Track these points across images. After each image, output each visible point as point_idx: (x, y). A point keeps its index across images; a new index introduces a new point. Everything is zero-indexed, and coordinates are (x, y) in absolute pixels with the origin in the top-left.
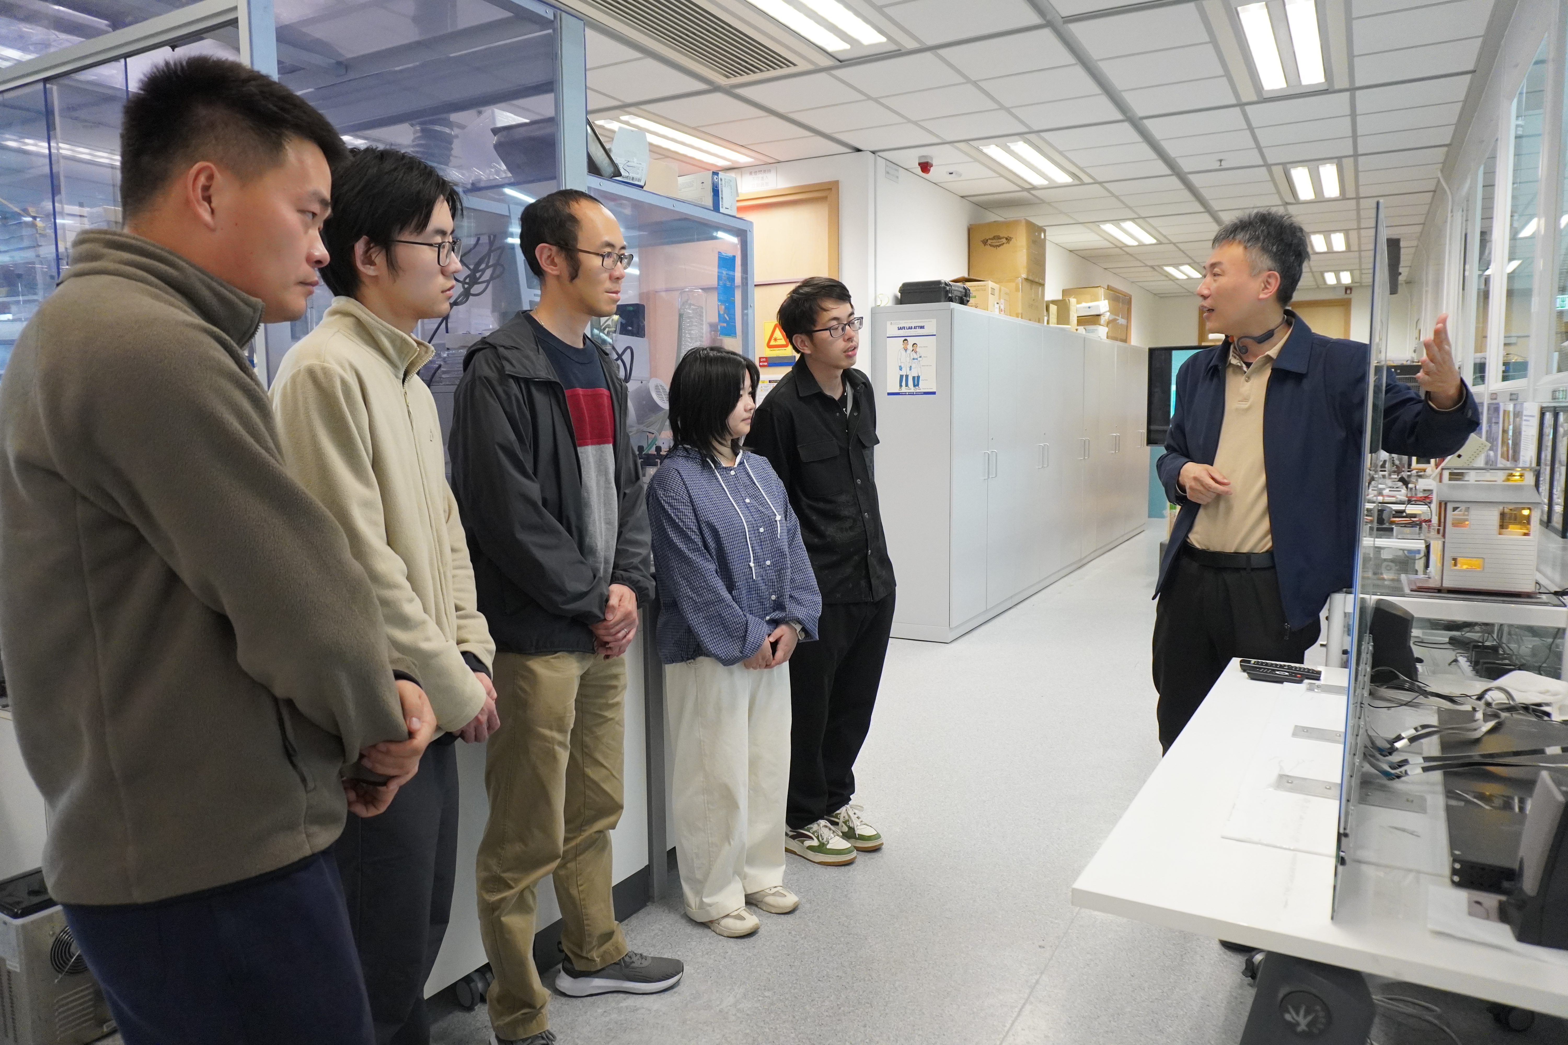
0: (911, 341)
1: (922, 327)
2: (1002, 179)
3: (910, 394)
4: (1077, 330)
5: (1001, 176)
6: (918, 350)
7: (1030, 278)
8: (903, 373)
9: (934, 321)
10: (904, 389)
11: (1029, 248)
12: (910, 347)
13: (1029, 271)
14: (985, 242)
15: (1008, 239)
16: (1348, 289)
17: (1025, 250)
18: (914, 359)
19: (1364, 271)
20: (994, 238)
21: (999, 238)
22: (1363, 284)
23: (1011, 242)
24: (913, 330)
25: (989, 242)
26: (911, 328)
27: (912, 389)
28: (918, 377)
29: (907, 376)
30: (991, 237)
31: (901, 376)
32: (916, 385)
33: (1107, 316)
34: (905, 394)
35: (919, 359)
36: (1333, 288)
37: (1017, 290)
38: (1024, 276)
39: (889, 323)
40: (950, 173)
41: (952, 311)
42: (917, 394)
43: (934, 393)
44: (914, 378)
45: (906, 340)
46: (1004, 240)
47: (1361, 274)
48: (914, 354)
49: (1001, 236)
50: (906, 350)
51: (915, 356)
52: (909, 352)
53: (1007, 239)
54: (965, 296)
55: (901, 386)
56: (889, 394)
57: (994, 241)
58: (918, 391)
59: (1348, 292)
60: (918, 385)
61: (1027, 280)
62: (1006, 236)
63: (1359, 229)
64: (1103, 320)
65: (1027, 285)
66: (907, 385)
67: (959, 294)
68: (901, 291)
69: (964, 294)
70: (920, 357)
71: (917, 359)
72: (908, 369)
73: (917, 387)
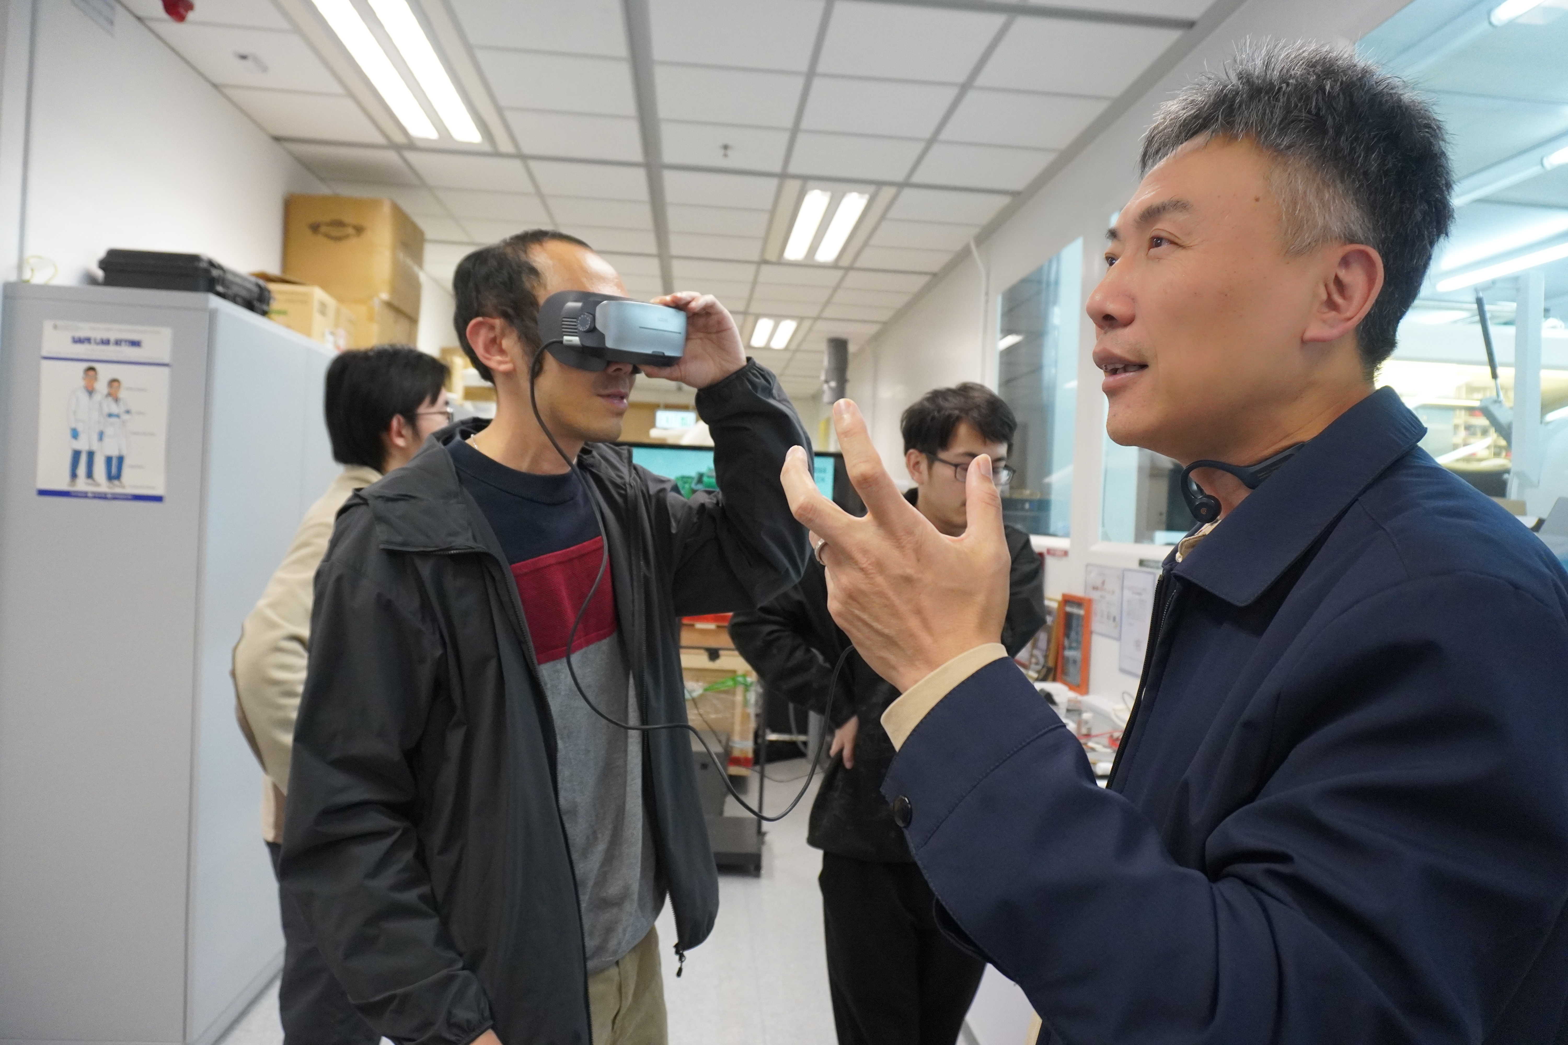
0: (105, 373)
1: (135, 344)
2: (349, 104)
3: (97, 496)
5: (351, 95)
6: (122, 394)
7: (396, 303)
8: (82, 445)
9: (166, 333)
10: (82, 484)
11: (395, 253)
12: (101, 386)
13: (394, 290)
14: (315, 228)
15: (359, 230)
17: (388, 252)
18: (110, 415)
20: (332, 223)
21: (340, 224)
23: (363, 236)
24: (112, 348)
25: (324, 229)
26: (106, 342)
27: (103, 485)
28: (121, 459)
29: (91, 455)
30: (327, 220)
31: (76, 455)
32: (114, 475)
34: (84, 495)
35: (126, 417)
37: (371, 319)
38: (385, 296)
39: (48, 325)
40: (244, 57)
41: (213, 315)
42: (116, 497)
43: (158, 499)
44: (109, 460)
45: (92, 369)
46: (350, 231)
48: (113, 404)
49: (347, 221)
50: (90, 391)
51: (115, 410)
52: (97, 397)
53: (355, 228)
54: (263, 302)
55: (74, 475)
56: (43, 493)
57: (332, 228)
58: (118, 490)
60: (118, 476)
61: (389, 305)
62: (355, 224)
63: (817, 319)
65: (390, 315)
66: (90, 475)
67: (244, 293)
68: (104, 264)
69: (256, 296)
70: (128, 412)
71: (118, 416)
72: (95, 437)
73: (116, 482)
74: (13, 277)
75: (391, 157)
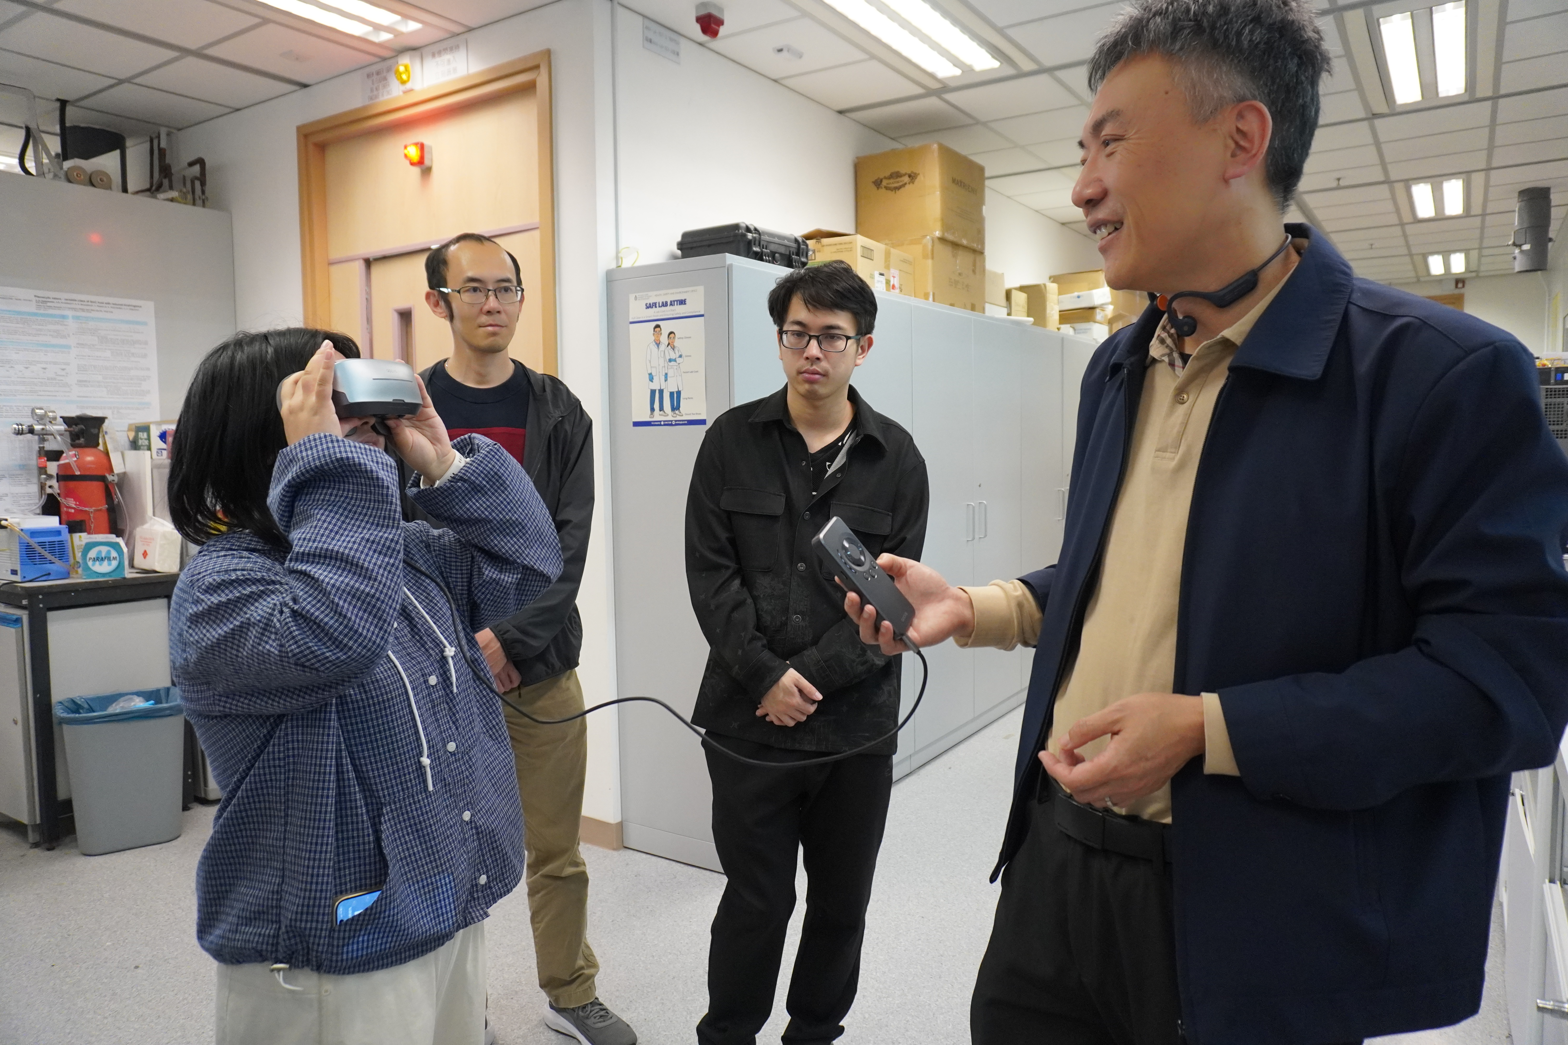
0: (666, 327)
1: (682, 302)
2: (874, 64)
3: (669, 424)
4: (1059, 329)
5: (873, 57)
6: (677, 343)
7: (950, 237)
8: (655, 386)
9: (701, 289)
10: (658, 416)
11: (944, 189)
12: (664, 339)
13: (946, 227)
14: (878, 183)
15: (913, 177)
16: (1460, 281)
17: (938, 193)
18: (670, 360)
19: (1486, 252)
20: (891, 176)
21: (897, 175)
22: (1481, 274)
23: (917, 181)
24: (669, 308)
25: (884, 183)
26: (665, 304)
27: (670, 416)
28: (679, 393)
29: (661, 392)
30: (887, 174)
31: (653, 392)
32: (675, 408)
33: (1110, 310)
34: (658, 424)
35: (679, 360)
36: (1439, 280)
37: (925, 257)
38: (938, 234)
39: (632, 297)
40: (780, 50)
41: (729, 269)
42: (678, 423)
43: (703, 422)
44: (672, 394)
45: (658, 326)
46: (906, 179)
47: (1480, 256)
48: (671, 351)
49: (903, 171)
50: (658, 344)
51: (673, 356)
52: (663, 347)
53: (910, 176)
54: (798, 254)
55: (652, 409)
56: (636, 424)
57: (892, 181)
58: (679, 418)
59: (1460, 285)
60: (678, 408)
61: (942, 240)
62: (909, 172)
63: (1488, 169)
64: (1099, 315)
65: (945, 252)
66: (661, 408)
67: (782, 250)
68: (681, 246)
69: (795, 251)
70: (680, 356)
71: (675, 360)
72: (663, 378)
73: (677, 412)
74: (613, 266)
75: (933, 103)
